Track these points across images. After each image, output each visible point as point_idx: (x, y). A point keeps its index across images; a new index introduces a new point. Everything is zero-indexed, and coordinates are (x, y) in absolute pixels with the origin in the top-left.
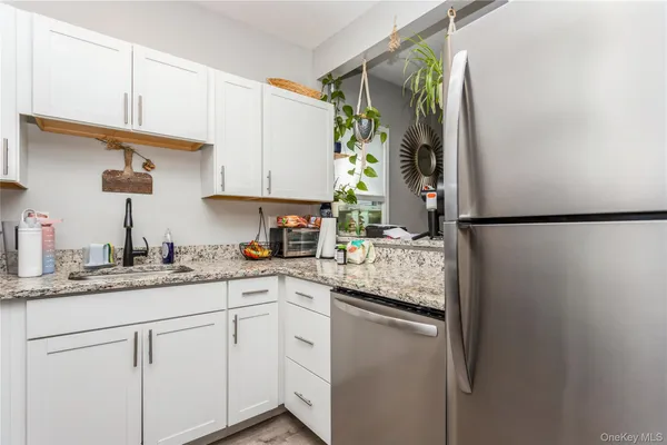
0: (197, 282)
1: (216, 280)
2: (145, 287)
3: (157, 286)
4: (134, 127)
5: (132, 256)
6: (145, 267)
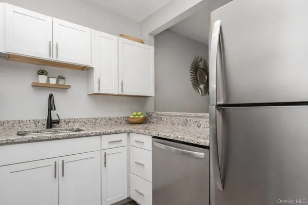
0: (86, 137)
1: (96, 135)
2: (58, 139)
4: (54, 58)
5: (51, 123)
6: (57, 129)
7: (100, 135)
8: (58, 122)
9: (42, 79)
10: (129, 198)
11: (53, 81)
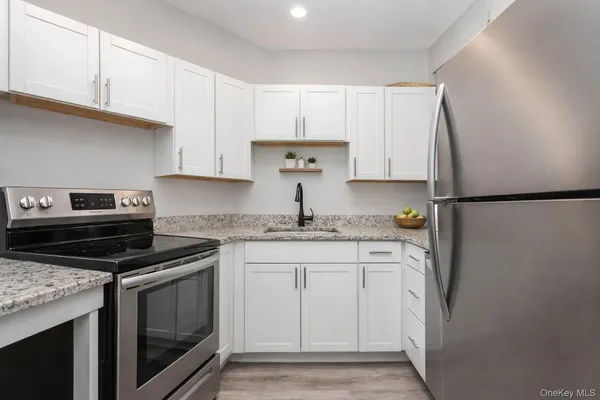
0: (335, 240)
1: (349, 240)
2: (301, 240)
3: (308, 240)
4: (301, 138)
5: (303, 220)
6: (310, 228)
7: (358, 240)
8: (311, 218)
9: (290, 164)
10: (403, 352)
11: (301, 165)
